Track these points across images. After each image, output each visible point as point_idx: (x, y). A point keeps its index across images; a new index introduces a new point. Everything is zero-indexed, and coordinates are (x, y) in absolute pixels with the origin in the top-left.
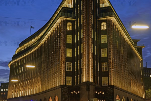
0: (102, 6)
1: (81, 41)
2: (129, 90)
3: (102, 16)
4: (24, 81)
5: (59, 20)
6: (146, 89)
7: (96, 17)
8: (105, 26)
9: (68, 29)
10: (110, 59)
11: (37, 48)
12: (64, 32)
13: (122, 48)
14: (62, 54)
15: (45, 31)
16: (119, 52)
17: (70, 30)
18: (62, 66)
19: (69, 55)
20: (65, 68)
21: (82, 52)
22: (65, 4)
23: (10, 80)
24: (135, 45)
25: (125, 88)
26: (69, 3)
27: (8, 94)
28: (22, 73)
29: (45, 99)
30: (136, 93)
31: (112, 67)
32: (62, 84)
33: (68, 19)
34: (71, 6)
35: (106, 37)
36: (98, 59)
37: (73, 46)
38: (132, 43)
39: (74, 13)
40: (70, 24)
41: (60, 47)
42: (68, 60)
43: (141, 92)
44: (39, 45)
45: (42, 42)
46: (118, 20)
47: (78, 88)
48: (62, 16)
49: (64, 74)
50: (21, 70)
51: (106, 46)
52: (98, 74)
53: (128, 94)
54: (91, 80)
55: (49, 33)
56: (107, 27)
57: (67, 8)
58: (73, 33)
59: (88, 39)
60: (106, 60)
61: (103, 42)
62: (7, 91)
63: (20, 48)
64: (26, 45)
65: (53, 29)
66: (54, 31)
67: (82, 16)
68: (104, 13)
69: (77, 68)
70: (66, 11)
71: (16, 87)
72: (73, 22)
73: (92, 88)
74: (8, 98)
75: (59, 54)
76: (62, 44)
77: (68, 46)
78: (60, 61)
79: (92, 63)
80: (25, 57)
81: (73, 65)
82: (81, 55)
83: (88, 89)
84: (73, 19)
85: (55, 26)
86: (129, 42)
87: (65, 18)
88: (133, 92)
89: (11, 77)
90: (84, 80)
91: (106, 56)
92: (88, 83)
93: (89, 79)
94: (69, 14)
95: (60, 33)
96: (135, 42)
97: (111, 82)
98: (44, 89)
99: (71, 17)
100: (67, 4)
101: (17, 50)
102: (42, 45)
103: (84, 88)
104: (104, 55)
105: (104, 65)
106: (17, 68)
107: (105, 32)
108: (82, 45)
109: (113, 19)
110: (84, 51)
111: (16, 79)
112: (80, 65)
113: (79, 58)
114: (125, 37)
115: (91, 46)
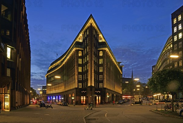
0: (100, 41)
1: (87, 62)
2: (114, 90)
3: (100, 48)
4: (55, 85)
5: (74, 50)
6: (123, 89)
7: (96, 48)
8: (102, 54)
9: (79, 55)
10: (104, 73)
11: (61, 66)
12: (77, 57)
13: (111, 67)
14: (76, 70)
15: (65, 56)
16: (110, 69)
17: (81, 56)
18: (76, 77)
19: (80, 70)
20: (78, 78)
21: (88, 69)
22: (78, 40)
23: (47, 85)
24: (119, 65)
25: (112, 89)
26: (80, 39)
27: (47, 92)
28: (53, 81)
29: (67, 95)
30: (117, 92)
31: (105, 78)
32: (76, 87)
33: (79, 49)
34: (81, 41)
35: (102, 60)
36: (97, 73)
37: (82, 65)
38: (117, 64)
39: (83, 45)
40: (80, 52)
41: (75, 66)
42: (79, 73)
43: (120, 91)
44: (62, 65)
45: (64, 63)
46: (110, 50)
47: (85, 89)
48: (76, 47)
49: (77, 81)
50: (52, 79)
51: (102, 65)
52: (97, 81)
53: (113, 92)
54: (93, 85)
55: (68, 57)
56: (103, 54)
57: (78, 42)
58: (82, 57)
59: (91, 61)
60: (102, 73)
61: (100, 63)
62: (46, 90)
63: (51, 67)
64: (54, 64)
65: (70, 55)
66: (71, 56)
67: (88, 47)
68: (101, 46)
69: (85, 78)
70: (78, 44)
71: (50, 88)
72: (82, 51)
73: (93, 89)
74: (47, 94)
75: (74, 70)
76: (75, 65)
77: (79, 65)
78: (75, 74)
79: (94, 75)
80: (54, 72)
81: (83, 77)
82: (87, 71)
83: (91, 90)
84: (82, 49)
85: (71, 53)
86: (116, 64)
87: (77, 48)
88: (116, 91)
89: (48, 83)
90: (89, 85)
91: (102, 71)
92: (91, 86)
93: (92, 84)
94: (80, 46)
95: (74, 58)
96: (119, 63)
97: (104, 86)
98: (66, 90)
99: (81, 48)
100: (79, 40)
101: (50, 68)
102: (64, 65)
103: (89, 89)
104: (101, 71)
105: (101, 76)
106: (50, 78)
107: (102, 57)
108: (88, 65)
109: (107, 49)
110: (89, 69)
111: (50, 84)
112: (87, 77)
113: (86, 72)
114: (114, 60)
115: (93, 65)
